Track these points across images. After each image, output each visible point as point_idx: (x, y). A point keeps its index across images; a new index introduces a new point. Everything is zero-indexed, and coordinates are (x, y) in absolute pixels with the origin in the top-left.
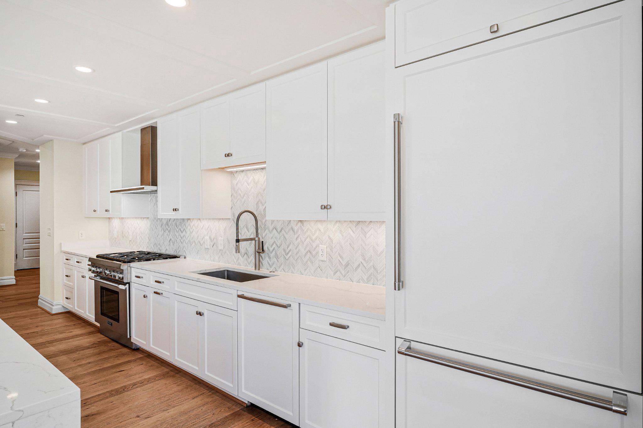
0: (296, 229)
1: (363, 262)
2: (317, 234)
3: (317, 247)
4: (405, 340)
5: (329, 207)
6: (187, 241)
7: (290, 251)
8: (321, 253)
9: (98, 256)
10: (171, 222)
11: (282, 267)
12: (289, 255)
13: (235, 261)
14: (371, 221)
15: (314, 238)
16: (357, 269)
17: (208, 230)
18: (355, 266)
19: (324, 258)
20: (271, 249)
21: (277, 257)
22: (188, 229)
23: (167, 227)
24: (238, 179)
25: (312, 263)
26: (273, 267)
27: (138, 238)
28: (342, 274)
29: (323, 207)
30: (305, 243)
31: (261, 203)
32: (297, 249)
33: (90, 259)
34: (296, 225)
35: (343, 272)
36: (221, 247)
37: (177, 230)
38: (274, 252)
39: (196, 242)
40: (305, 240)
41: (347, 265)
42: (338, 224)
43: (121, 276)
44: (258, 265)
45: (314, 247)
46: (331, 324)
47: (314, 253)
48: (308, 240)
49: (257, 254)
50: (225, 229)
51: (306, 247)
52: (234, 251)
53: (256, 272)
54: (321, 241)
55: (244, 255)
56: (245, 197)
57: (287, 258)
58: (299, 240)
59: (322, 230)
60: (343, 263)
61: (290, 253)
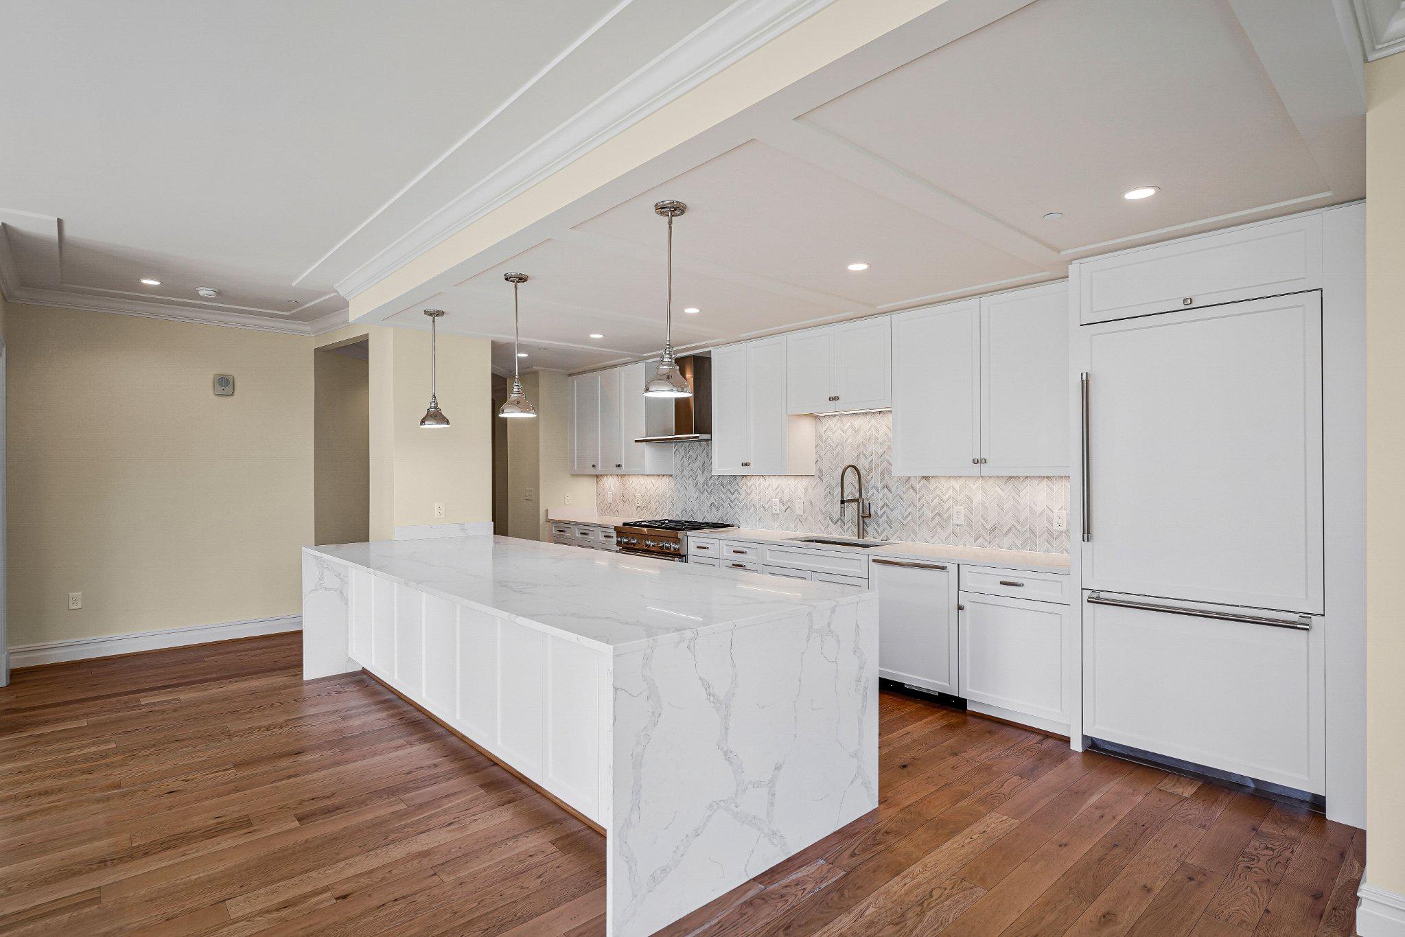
0: (917, 487)
1: (1016, 525)
2: (950, 492)
3: (949, 509)
4: (1094, 591)
5: (983, 461)
6: (741, 506)
7: (909, 514)
8: (955, 516)
9: (624, 524)
10: (712, 481)
11: (897, 534)
12: (908, 519)
13: (823, 529)
14: (1027, 477)
15: (945, 498)
16: (1007, 533)
17: (777, 490)
18: (1005, 530)
19: (961, 522)
20: (880, 513)
21: (889, 523)
22: (743, 489)
23: (705, 487)
24: (827, 425)
25: (942, 527)
26: (883, 535)
27: (653, 502)
28: (986, 540)
29: (976, 461)
30: (933, 504)
31: (865, 455)
32: (921, 512)
33: (616, 528)
34: (919, 483)
35: (988, 538)
36: (799, 512)
37: (724, 490)
38: (885, 516)
39: (758, 506)
40: (932, 501)
41: (994, 529)
42: (980, 482)
43: (677, 547)
44: (862, 532)
45: (946, 508)
46: (1002, 583)
47: (946, 516)
48: (937, 500)
49: (861, 518)
50: (806, 489)
51: (934, 509)
52: (820, 517)
53: (861, 541)
54: (957, 502)
55: (838, 521)
56: (839, 448)
57: (905, 523)
58: (923, 500)
59: (958, 489)
60: (988, 527)
61: (910, 517)
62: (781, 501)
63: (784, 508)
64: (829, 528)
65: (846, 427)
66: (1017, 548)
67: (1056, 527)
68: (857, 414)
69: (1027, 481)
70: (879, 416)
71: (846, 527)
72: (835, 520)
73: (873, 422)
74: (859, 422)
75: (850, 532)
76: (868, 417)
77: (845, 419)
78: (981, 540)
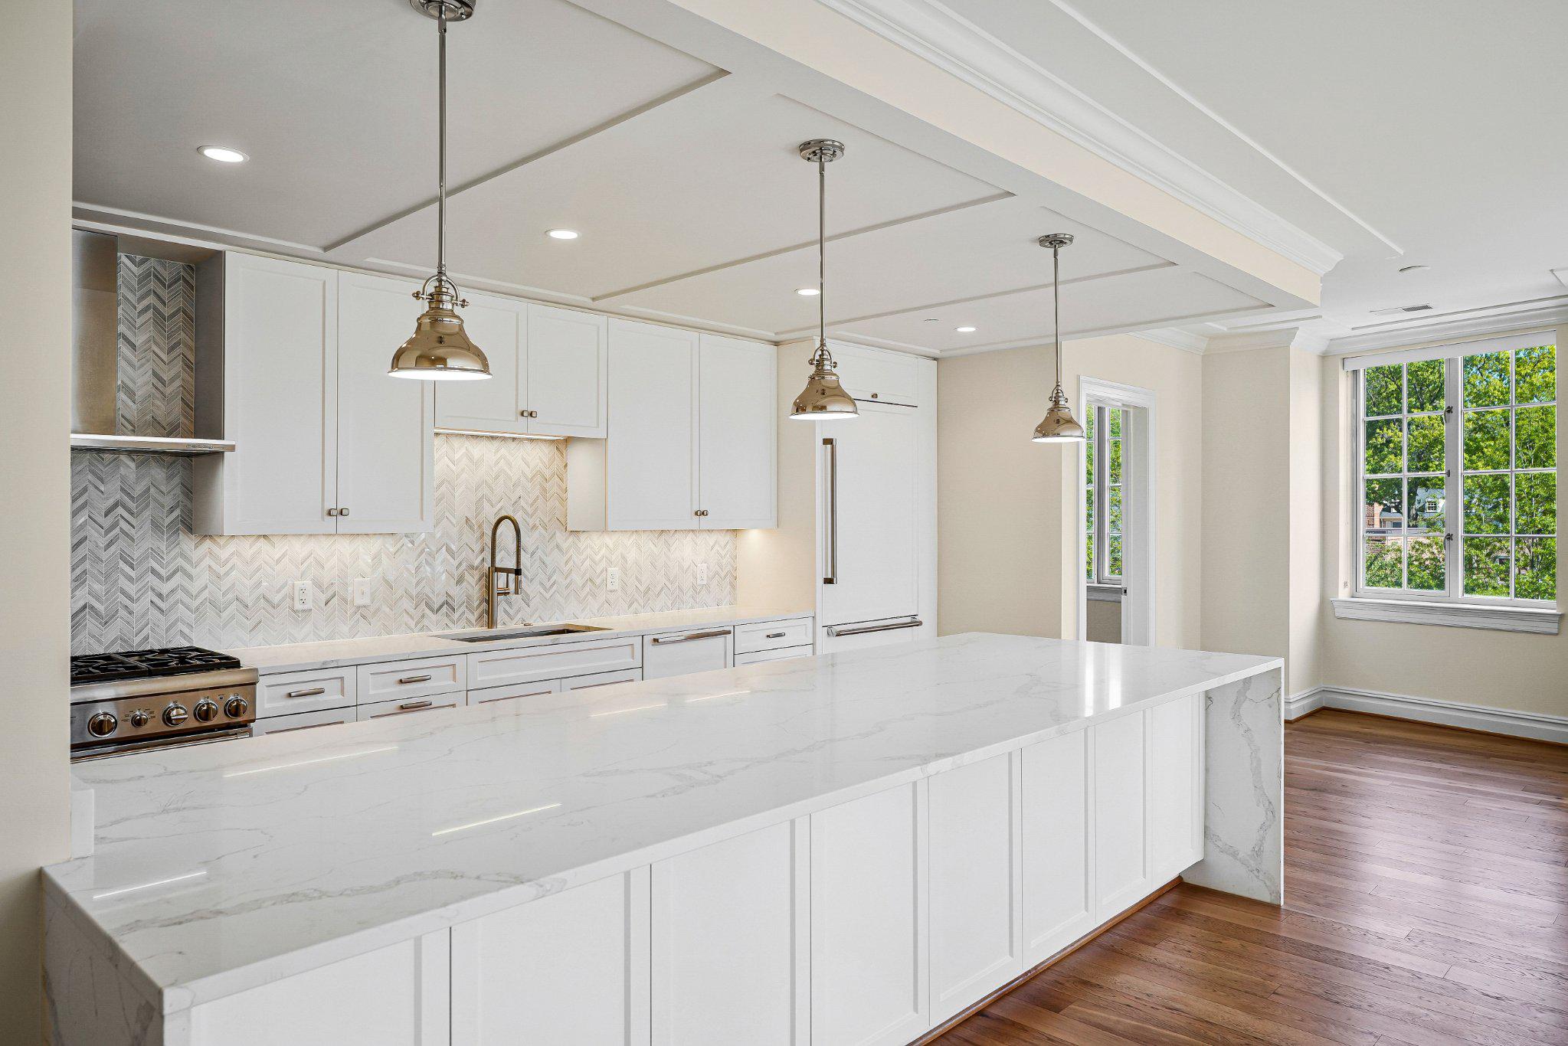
0: (564, 546)
1: (667, 583)
2: (603, 551)
3: (602, 572)
4: (829, 627)
5: (705, 513)
7: (554, 583)
8: (609, 580)
11: (538, 614)
12: (551, 591)
15: (597, 558)
16: (659, 593)
17: (307, 563)
18: (658, 589)
19: (616, 586)
25: (594, 596)
26: (519, 618)
28: (640, 605)
29: (700, 513)
30: (583, 567)
31: (489, 501)
32: (568, 580)
40: (582, 563)
41: (647, 590)
42: (634, 536)
44: (492, 618)
45: (598, 571)
47: (598, 581)
48: (588, 562)
51: (584, 574)
52: (407, 604)
53: (493, 632)
54: (610, 563)
55: (441, 606)
56: (443, 489)
57: (547, 596)
58: (571, 563)
59: (611, 546)
60: (642, 589)
61: (555, 588)
62: (318, 584)
63: (324, 598)
64: (426, 622)
65: (457, 456)
66: (668, 609)
67: (699, 582)
68: (477, 436)
69: (677, 536)
70: (513, 445)
71: (456, 616)
72: (436, 607)
73: (503, 451)
74: (479, 449)
75: (463, 622)
76: (496, 443)
77: (456, 443)
78: (635, 605)
